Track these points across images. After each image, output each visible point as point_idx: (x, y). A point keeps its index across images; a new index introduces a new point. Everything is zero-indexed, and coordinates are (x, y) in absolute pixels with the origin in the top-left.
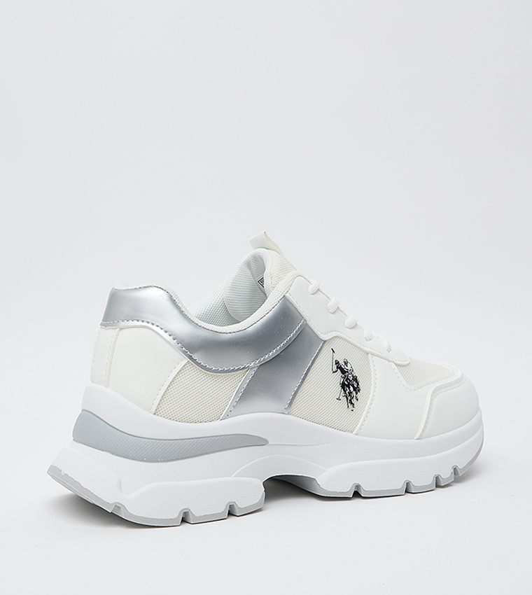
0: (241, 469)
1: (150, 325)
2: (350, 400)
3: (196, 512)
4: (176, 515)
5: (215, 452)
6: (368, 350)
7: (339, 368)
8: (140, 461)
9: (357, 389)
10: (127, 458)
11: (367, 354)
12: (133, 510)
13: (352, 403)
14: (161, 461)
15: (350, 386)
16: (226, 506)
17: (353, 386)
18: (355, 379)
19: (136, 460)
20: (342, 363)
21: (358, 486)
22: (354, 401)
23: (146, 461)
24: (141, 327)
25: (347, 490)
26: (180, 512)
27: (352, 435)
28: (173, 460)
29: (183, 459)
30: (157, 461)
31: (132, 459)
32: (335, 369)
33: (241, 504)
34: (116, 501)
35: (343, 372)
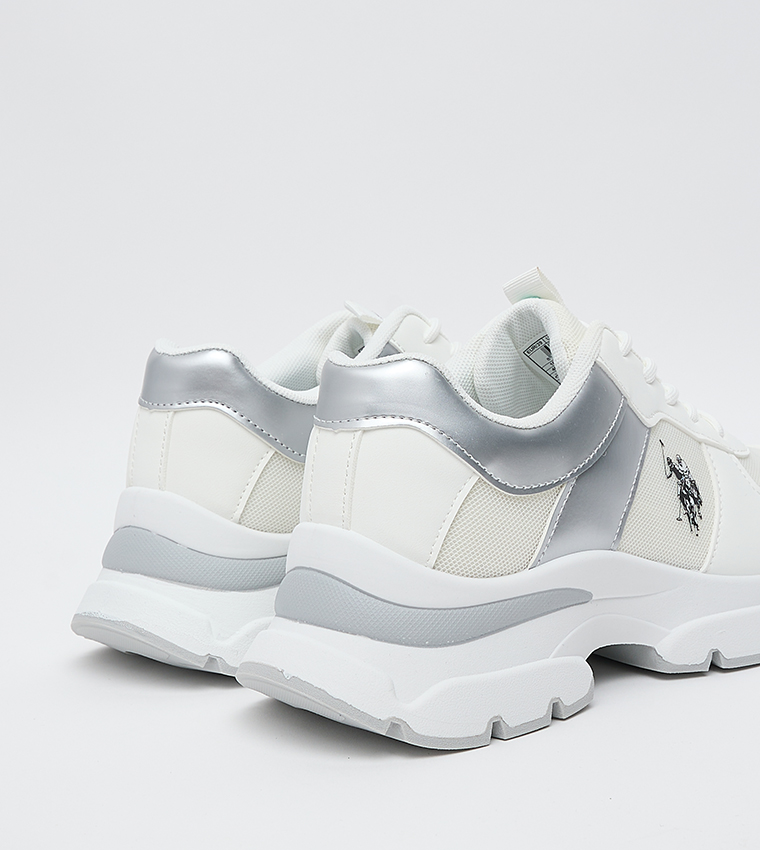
0: (560, 645)
1: (414, 423)
2: (693, 519)
3: (511, 721)
4: (482, 728)
5: (524, 621)
6: (700, 437)
7: (673, 469)
8: (419, 646)
9: (698, 501)
10: (397, 643)
11: (700, 443)
12: (420, 729)
13: (695, 524)
14: (450, 644)
15: (689, 496)
16: (549, 707)
17: (693, 497)
18: (694, 486)
19: (413, 645)
20: (675, 462)
21: (716, 654)
22: (697, 520)
23: (428, 646)
24: (400, 426)
25: (702, 660)
26: (489, 723)
27: (699, 574)
28: (468, 640)
29: (482, 636)
30: (446, 645)
31: (407, 645)
32: (669, 473)
33: (568, 700)
34: (391, 716)
35: (679, 476)
